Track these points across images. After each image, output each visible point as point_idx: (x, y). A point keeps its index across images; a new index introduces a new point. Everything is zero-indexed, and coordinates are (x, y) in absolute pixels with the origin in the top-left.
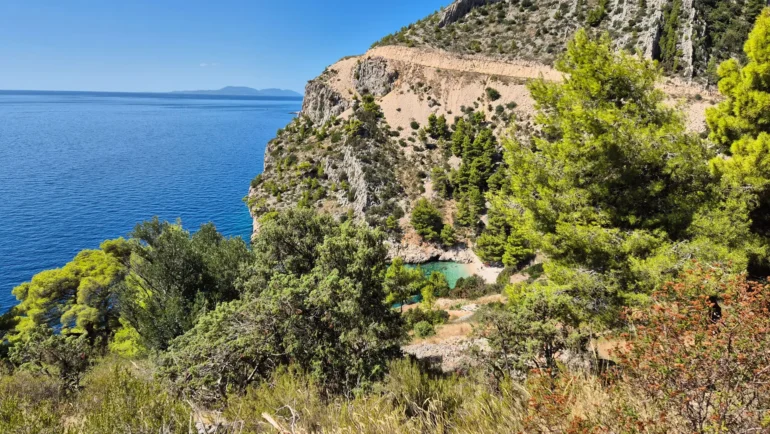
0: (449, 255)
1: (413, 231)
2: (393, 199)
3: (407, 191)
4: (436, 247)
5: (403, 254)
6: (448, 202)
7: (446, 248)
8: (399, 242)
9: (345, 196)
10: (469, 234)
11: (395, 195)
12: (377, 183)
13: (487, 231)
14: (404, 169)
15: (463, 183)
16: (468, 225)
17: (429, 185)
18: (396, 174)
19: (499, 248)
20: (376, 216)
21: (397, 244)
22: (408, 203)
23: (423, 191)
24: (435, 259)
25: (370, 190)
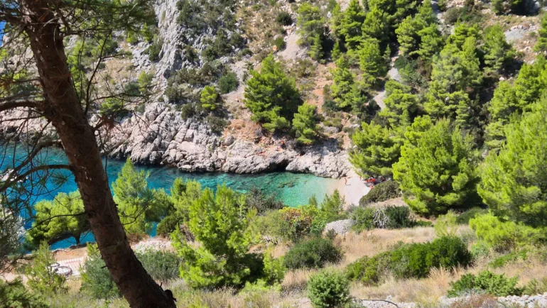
0: (306, 161)
1: (247, 115)
2: (223, 59)
3: (252, 47)
4: (284, 146)
5: (221, 156)
6: (322, 68)
7: (301, 149)
8: (219, 134)
9: (146, 53)
10: (348, 125)
11: (229, 51)
12: (199, 30)
13: (382, 119)
14: (257, 9)
15: (352, 33)
16: (348, 109)
17: (294, 38)
18: (239, 15)
19: (391, 149)
20: (185, 86)
21: (214, 137)
22: (250, 66)
23: (283, 46)
24: (278, 168)
25: (185, 41)
